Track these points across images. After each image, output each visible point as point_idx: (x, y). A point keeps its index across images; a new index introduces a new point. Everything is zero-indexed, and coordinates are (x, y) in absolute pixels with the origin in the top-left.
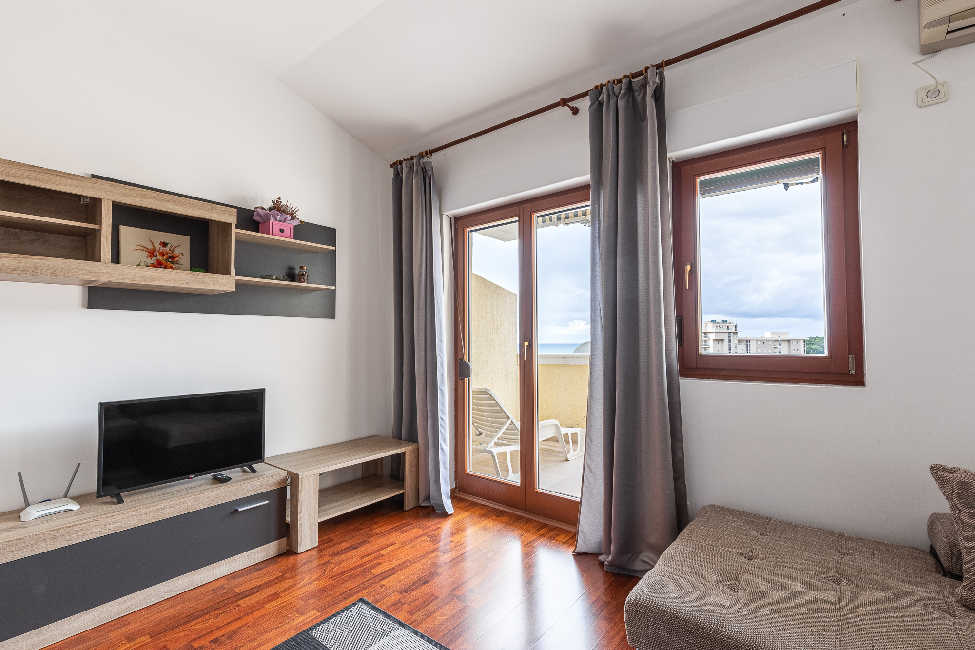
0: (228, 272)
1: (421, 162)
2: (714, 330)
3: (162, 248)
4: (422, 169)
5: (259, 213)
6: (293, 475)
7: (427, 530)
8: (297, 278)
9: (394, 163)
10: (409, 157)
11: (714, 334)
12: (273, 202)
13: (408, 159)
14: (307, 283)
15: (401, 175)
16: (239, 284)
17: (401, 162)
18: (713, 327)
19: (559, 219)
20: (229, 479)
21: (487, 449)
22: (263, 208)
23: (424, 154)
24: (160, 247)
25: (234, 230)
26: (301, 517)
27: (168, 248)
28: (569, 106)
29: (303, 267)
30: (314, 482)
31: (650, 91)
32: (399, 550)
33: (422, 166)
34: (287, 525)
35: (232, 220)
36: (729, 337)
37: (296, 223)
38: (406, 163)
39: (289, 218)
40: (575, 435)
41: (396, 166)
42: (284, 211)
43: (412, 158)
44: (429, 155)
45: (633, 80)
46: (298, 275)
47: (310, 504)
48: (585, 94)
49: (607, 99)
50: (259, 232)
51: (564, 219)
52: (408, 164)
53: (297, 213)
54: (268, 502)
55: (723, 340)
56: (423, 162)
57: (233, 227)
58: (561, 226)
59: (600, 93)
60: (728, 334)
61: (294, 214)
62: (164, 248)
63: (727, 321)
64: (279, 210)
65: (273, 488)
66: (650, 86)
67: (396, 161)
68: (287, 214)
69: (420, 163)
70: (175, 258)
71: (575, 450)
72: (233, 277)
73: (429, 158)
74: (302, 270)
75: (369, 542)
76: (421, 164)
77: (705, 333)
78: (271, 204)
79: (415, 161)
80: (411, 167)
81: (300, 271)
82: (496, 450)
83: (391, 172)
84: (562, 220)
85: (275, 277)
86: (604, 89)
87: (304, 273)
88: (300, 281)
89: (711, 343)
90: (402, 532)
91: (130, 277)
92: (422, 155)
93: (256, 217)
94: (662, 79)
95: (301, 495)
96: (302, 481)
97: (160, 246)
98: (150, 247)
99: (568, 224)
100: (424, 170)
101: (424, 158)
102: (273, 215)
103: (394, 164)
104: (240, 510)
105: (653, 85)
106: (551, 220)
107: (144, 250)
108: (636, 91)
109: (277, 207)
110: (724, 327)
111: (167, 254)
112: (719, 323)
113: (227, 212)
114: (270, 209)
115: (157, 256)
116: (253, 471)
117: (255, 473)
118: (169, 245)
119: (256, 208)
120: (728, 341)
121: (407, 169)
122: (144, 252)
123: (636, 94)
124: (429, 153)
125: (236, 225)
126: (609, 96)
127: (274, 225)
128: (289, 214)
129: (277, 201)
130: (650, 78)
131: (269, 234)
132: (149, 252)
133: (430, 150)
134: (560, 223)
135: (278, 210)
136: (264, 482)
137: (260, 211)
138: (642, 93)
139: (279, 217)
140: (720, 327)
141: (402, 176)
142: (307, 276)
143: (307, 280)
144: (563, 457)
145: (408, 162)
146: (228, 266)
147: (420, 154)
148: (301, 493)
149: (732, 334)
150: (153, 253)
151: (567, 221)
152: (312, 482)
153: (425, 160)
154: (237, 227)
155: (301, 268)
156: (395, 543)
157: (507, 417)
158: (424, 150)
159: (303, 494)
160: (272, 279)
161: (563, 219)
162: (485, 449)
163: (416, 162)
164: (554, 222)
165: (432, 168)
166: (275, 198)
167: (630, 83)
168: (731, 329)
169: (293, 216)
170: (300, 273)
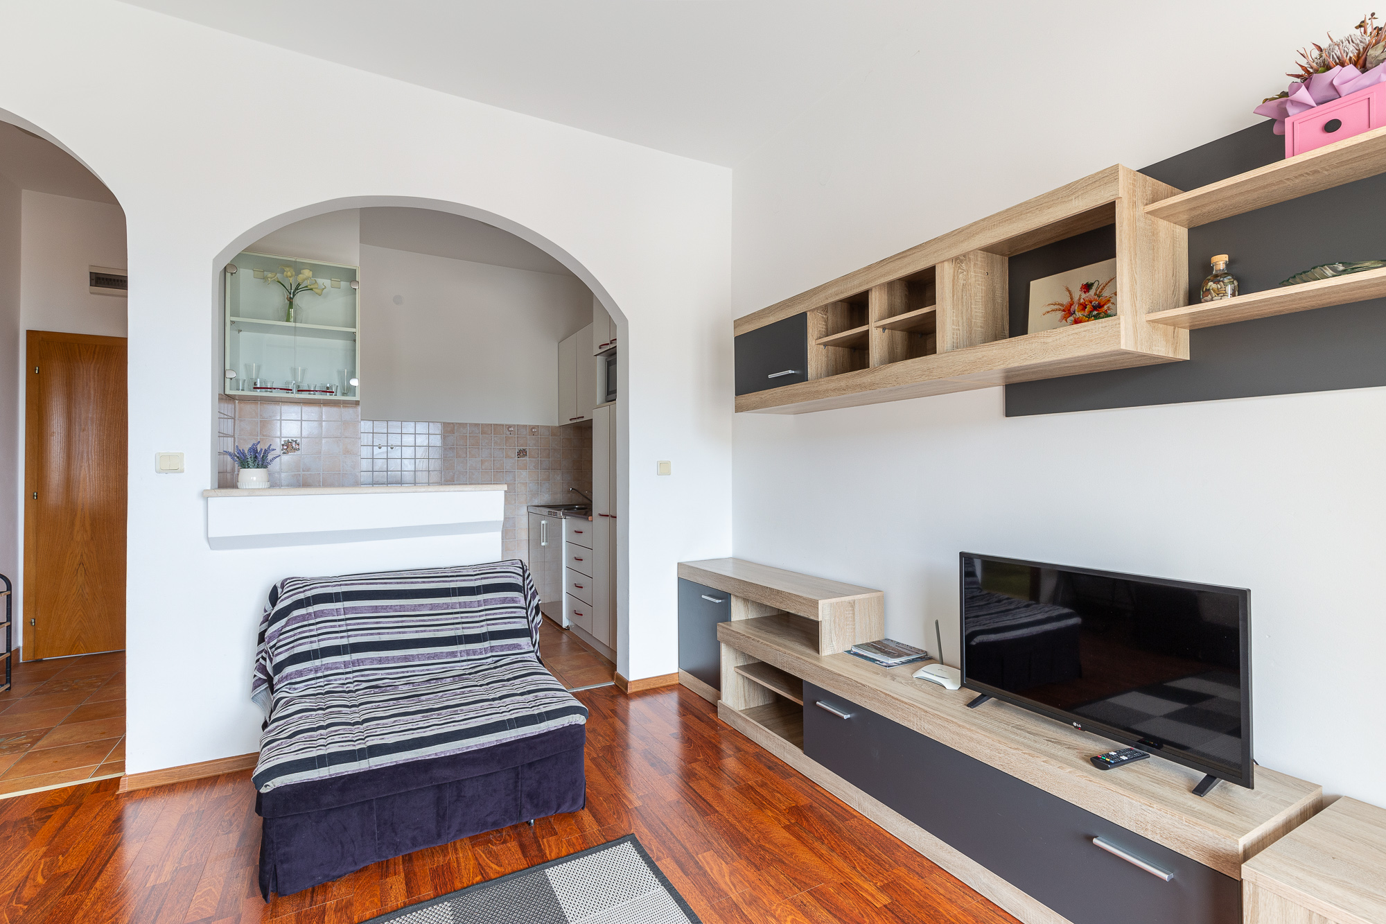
3: (1084, 296)
24: (1080, 296)
27: (1092, 292)
62: (1087, 294)
70: (1103, 306)
91: (960, 367)
97: (1080, 292)
98: (1065, 300)
107: (1057, 310)
111: (1091, 302)
115: (1074, 313)
118: (1096, 285)
122: (1058, 312)
132: (1064, 311)
150: (1069, 310)
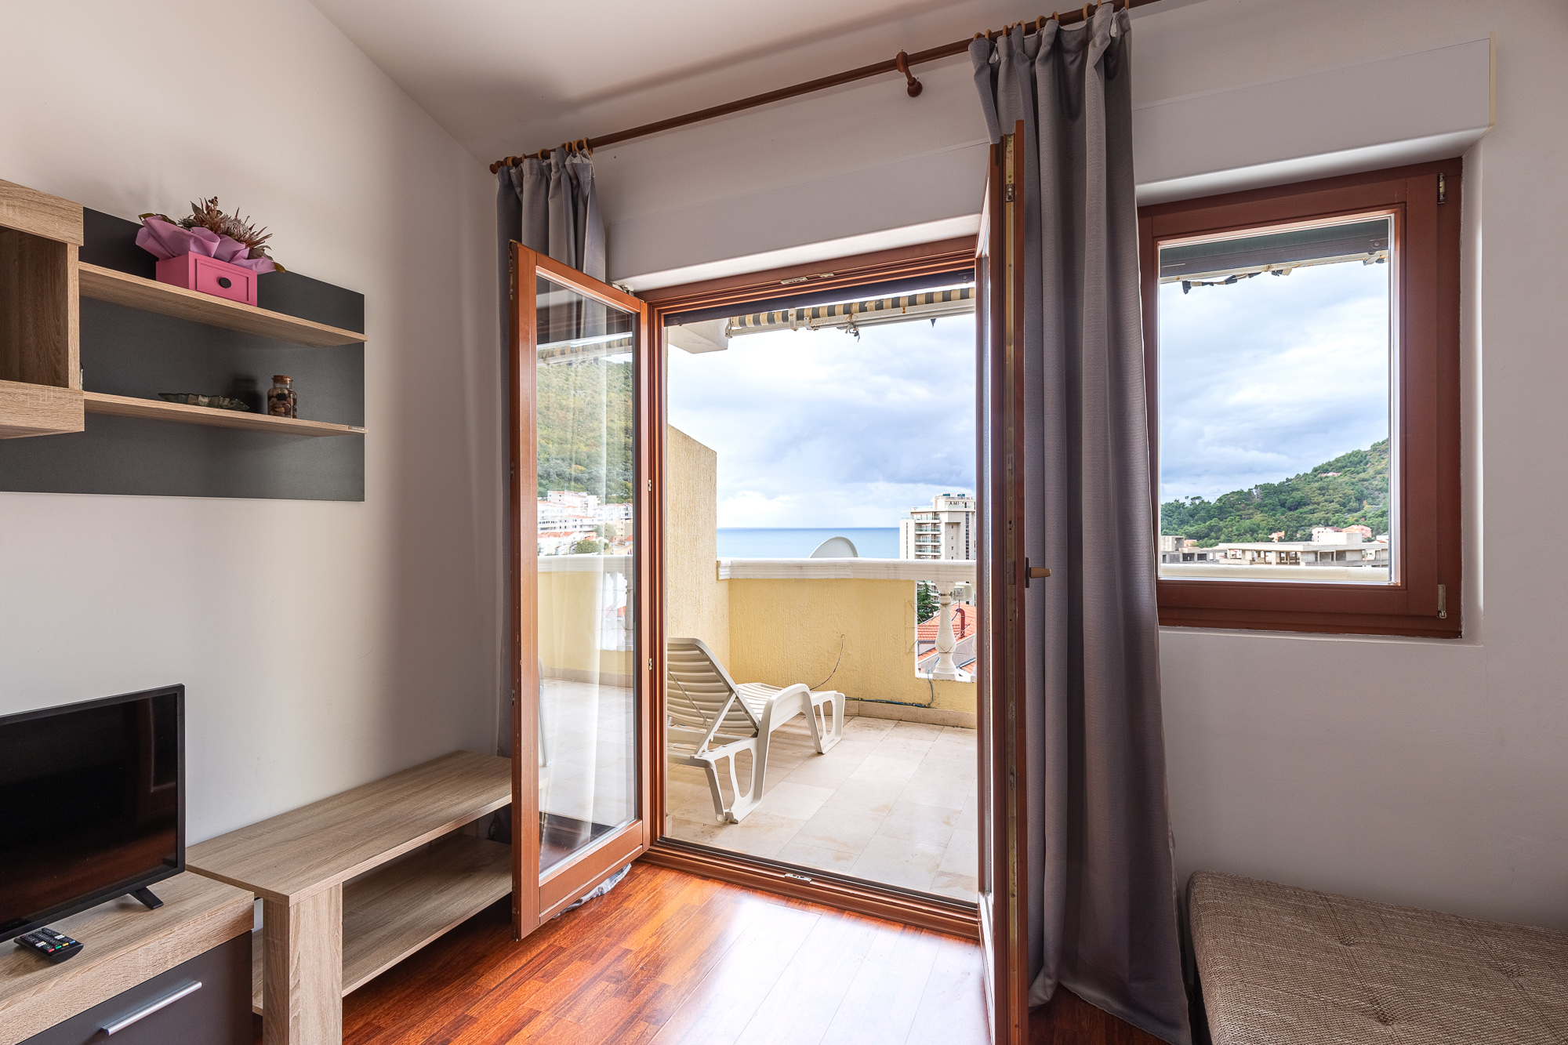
0: (59, 379)
1: (567, 163)
2: (947, 509)
4: (571, 179)
5: (155, 231)
6: (270, 899)
7: (603, 963)
8: (266, 405)
9: (498, 162)
10: (538, 151)
11: (947, 514)
12: (195, 208)
13: (535, 156)
14: (294, 417)
15: (518, 190)
16: (92, 414)
17: (517, 162)
18: (946, 504)
19: (800, 317)
20: (75, 948)
21: (696, 757)
22: (165, 218)
23: (575, 146)
25: (74, 266)
26: (297, 1000)
28: (909, 75)
29: (282, 377)
30: (330, 906)
31: (1094, 54)
32: (551, 1033)
33: (571, 173)
34: (257, 1020)
35: (67, 234)
36: (967, 519)
37: (262, 267)
38: (531, 164)
39: (246, 252)
40: (827, 705)
41: (507, 170)
42: (228, 233)
43: (545, 155)
44: (585, 151)
45: (1066, 28)
46: (270, 398)
47: (320, 961)
48: (960, 47)
49: (1006, 61)
50: (154, 278)
51: (810, 319)
52: (536, 166)
53: (267, 242)
54: (199, 985)
55: (958, 524)
56: (572, 164)
57: (73, 255)
58: (802, 330)
59: (992, 49)
60: (965, 514)
61: (258, 242)
63: (964, 495)
64: (215, 228)
65: (215, 943)
66: (1094, 46)
67: (506, 158)
68: (239, 240)
69: (564, 166)
71: (828, 732)
72: (75, 392)
73: (585, 156)
74: (278, 385)
75: (472, 1020)
76: (569, 168)
77: (935, 512)
78: (190, 213)
79: (552, 161)
80: (542, 174)
81: (275, 388)
82: (712, 757)
83: (496, 183)
84: (806, 320)
85: (206, 400)
86: (1001, 42)
87: (286, 392)
88: (273, 411)
89: (942, 527)
90: (547, 977)
92: (570, 150)
93: (142, 241)
94: (1125, 30)
95: (295, 946)
96: (298, 910)
99: (815, 328)
100: (575, 182)
101: (575, 156)
102: (197, 240)
103: (500, 164)
104: (111, 1031)
105: (1101, 44)
106: (785, 318)
108: (1068, 52)
109: (207, 219)
110: (961, 504)
112: (953, 498)
113: (48, 209)
114: (188, 224)
116: (152, 903)
117: (156, 912)
119: (145, 216)
120: (965, 525)
121: (534, 177)
123: (1069, 58)
124: (585, 146)
125: (80, 248)
126: (1010, 55)
127: (202, 265)
128: (245, 241)
129: (207, 207)
130: (1100, 26)
131: (187, 287)
133: (588, 141)
134: (803, 326)
135: (211, 229)
136: (186, 934)
137: (156, 223)
138: (1080, 58)
139: (215, 246)
140: (955, 503)
141: (522, 192)
142: (295, 400)
143: (295, 410)
144: (811, 747)
145: (535, 161)
146: (58, 362)
147: (564, 146)
148: (295, 942)
149: (970, 514)
151: (815, 322)
152: (324, 908)
153: (577, 160)
154: (84, 255)
155: (278, 379)
156: (538, 1013)
157: (726, 689)
158: (574, 140)
159: (301, 943)
160: (197, 404)
161: (808, 318)
162: (692, 758)
163: (557, 164)
164: (792, 322)
165: (592, 178)
166: (200, 199)
167: (1059, 32)
168: (969, 507)
169: (255, 250)
170: (275, 393)
